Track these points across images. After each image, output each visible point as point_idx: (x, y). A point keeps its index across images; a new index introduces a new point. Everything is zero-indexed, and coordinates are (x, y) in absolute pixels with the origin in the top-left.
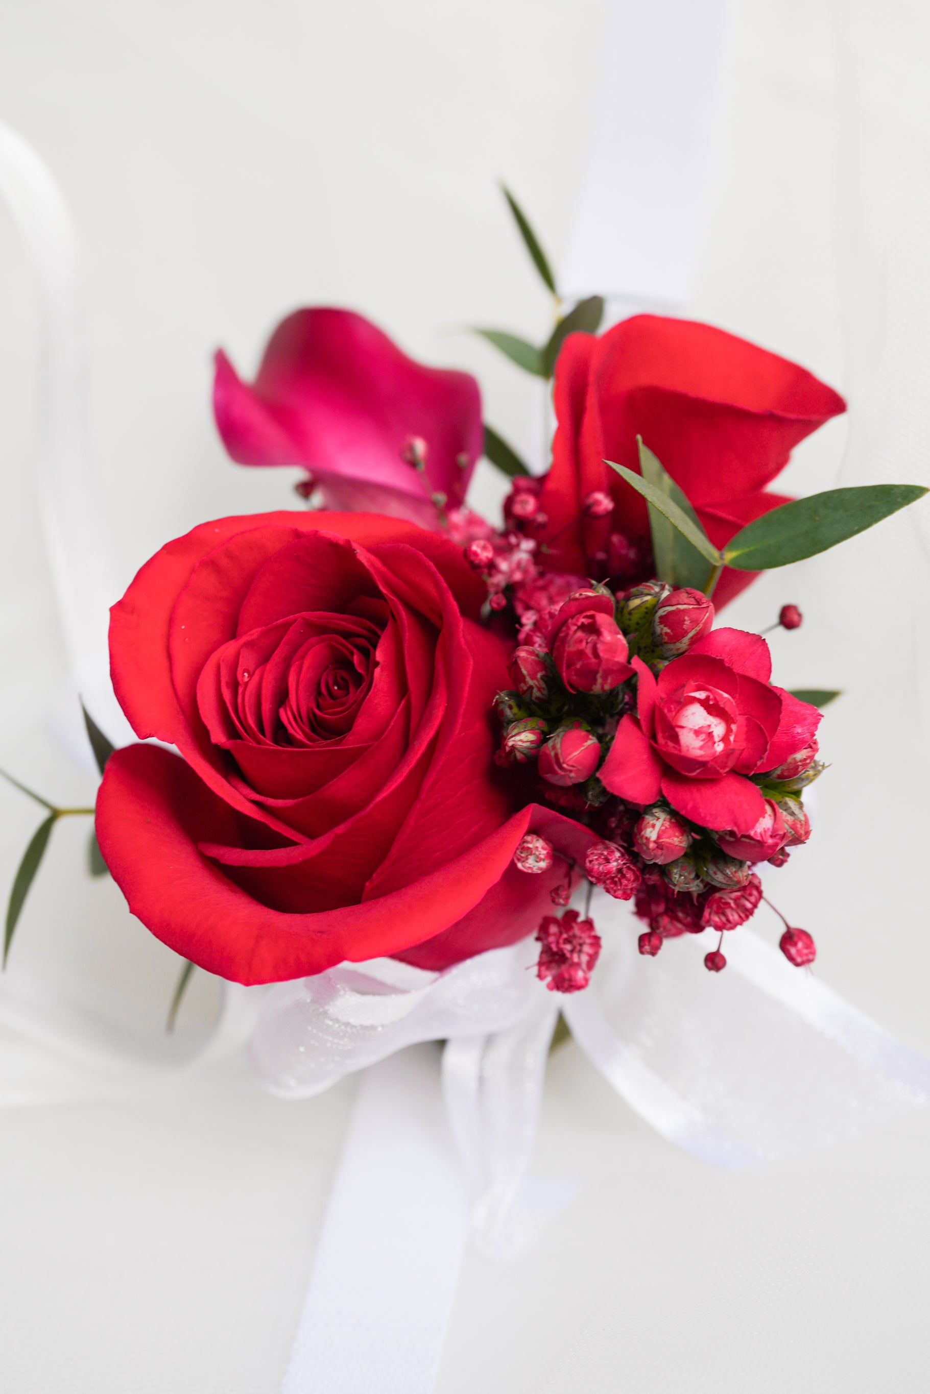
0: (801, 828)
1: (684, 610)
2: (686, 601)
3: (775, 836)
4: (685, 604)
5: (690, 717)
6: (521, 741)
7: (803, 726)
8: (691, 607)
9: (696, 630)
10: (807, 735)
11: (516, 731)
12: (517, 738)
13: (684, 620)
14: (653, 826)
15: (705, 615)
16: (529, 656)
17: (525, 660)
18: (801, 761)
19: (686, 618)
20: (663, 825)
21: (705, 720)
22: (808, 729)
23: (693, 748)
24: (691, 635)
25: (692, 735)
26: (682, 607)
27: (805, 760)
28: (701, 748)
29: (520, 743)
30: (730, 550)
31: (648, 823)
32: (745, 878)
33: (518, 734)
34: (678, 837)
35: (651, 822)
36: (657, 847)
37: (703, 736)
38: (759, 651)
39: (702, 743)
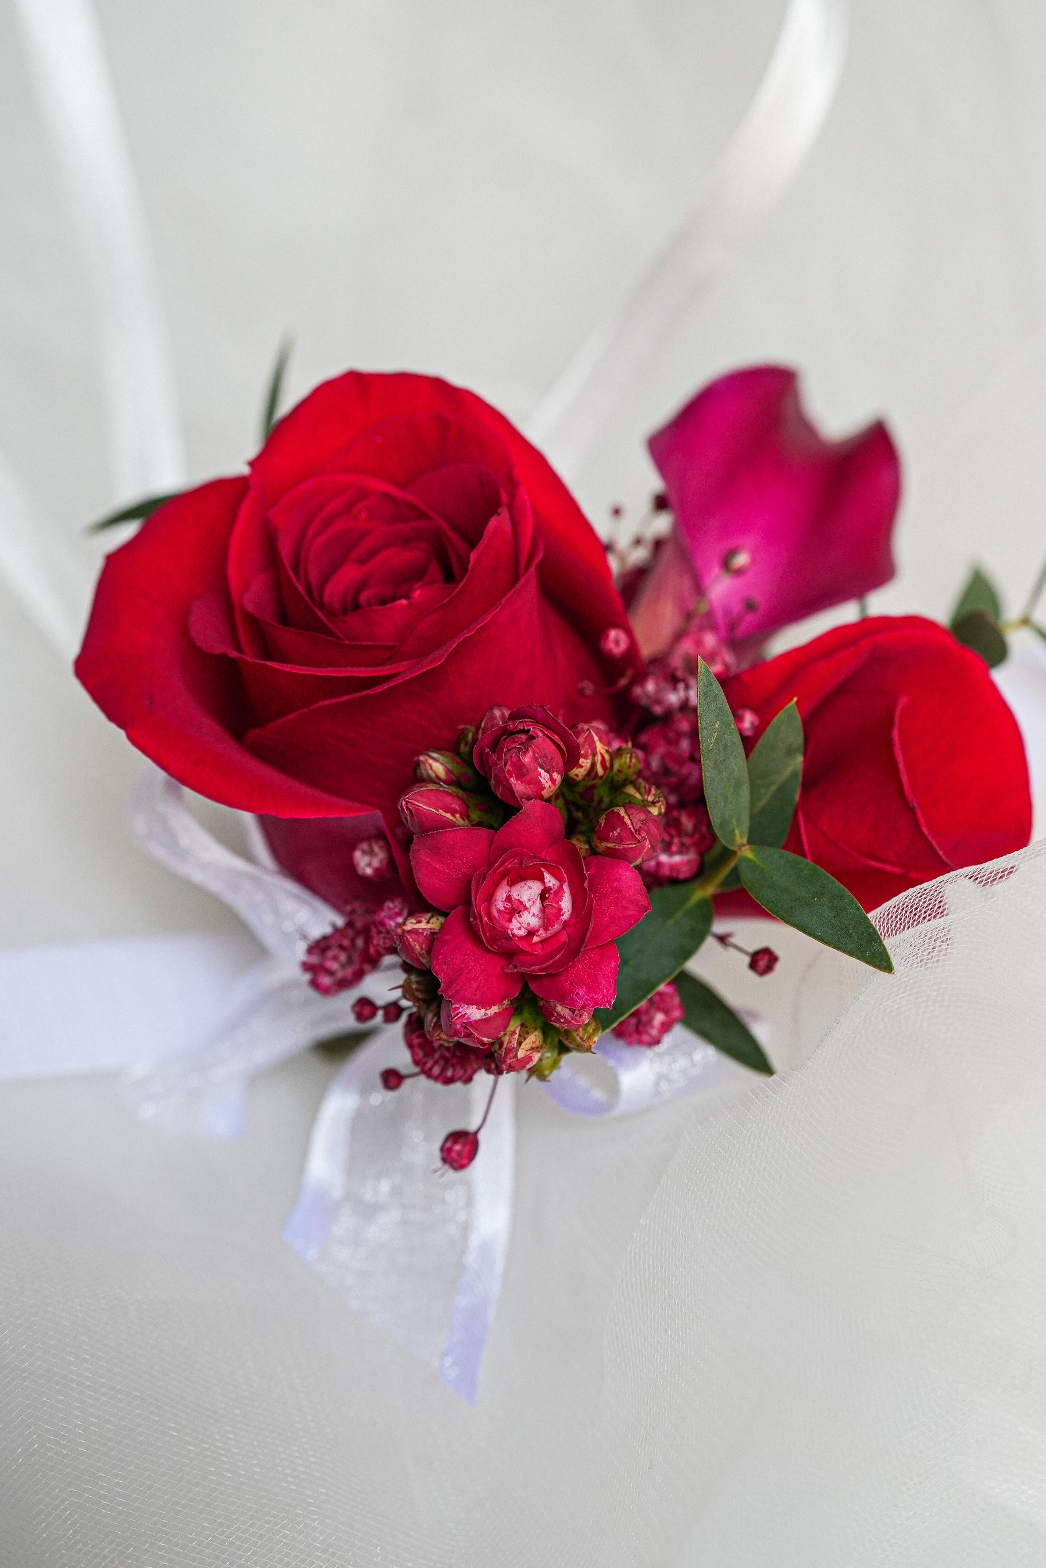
0: (510, 1058)
1: (624, 824)
2: (635, 820)
3: (466, 1028)
4: (631, 820)
5: (526, 888)
6: (431, 766)
7: (588, 993)
8: (630, 826)
9: (615, 846)
10: (581, 1003)
11: (435, 755)
12: (431, 761)
13: (616, 830)
14: (419, 922)
15: (631, 844)
16: (499, 719)
17: (493, 718)
18: (557, 1013)
19: (618, 830)
20: (424, 929)
21: (529, 900)
22: (587, 1000)
23: (496, 906)
24: (610, 845)
25: (504, 896)
26: (627, 819)
27: (561, 1016)
28: (499, 911)
29: (428, 766)
30: (752, 851)
31: (421, 917)
32: (438, 1038)
33: (435, 760)
34: (421, 949)
35: (423, 919)
36: (400, 936)
37: (509, 906)
38: (631, 913)
39: (503, 909)
